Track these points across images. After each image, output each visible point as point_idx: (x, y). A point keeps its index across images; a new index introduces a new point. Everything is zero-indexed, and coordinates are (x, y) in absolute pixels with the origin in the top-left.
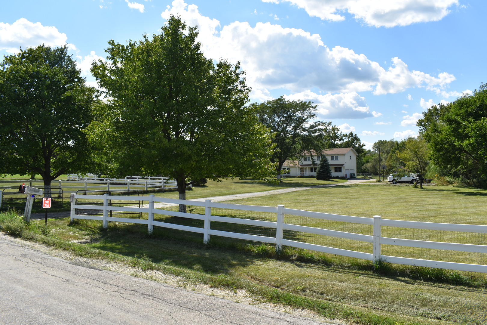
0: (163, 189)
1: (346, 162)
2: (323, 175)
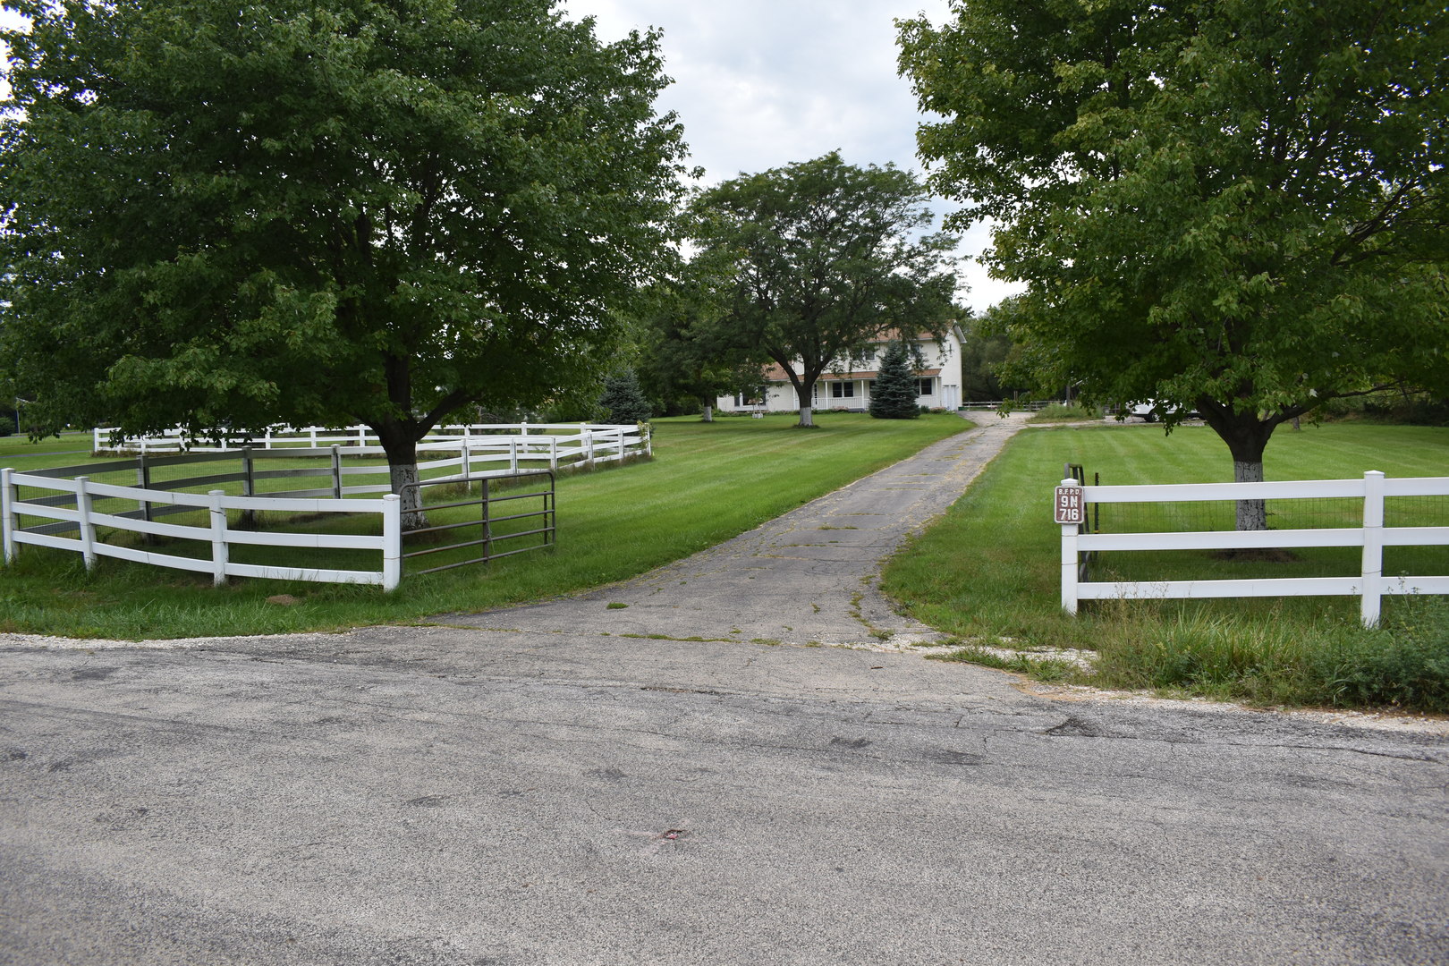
0: (593, 463)
1: (942, 364)
2: (895, 403)
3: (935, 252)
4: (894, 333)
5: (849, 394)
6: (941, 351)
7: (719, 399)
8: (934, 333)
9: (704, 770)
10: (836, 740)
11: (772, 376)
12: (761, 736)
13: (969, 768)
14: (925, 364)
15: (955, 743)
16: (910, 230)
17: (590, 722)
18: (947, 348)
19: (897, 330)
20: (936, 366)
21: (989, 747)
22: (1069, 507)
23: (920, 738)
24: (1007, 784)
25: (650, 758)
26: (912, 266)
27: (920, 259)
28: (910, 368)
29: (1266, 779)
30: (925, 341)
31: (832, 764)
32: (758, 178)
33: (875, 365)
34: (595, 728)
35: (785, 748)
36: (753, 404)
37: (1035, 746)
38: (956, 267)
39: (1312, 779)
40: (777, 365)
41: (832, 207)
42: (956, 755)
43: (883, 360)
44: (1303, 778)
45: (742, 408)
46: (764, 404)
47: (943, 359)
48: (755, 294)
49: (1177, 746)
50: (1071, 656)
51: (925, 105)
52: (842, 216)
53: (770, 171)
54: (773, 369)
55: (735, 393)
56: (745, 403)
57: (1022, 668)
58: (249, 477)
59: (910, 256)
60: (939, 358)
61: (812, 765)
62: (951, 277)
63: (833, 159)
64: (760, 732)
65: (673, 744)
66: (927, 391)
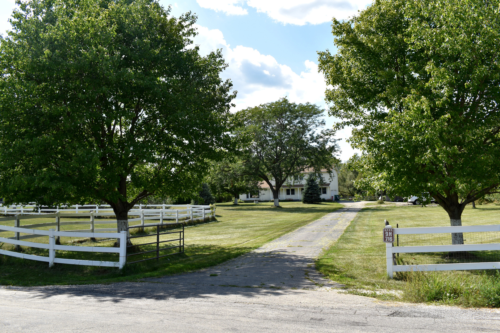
0: (192, 221)
1: (331, 182)
2: (312, 197)
3: (327, 137)
4: (311, 170)
5: (293, 193)
6: (330, 176)
7: (240, 195)
8: (327, 169)
9: (267, 328)
10: (312, 319)
11: (263, 186)
12: (284, 317)
13: (362, 327)
14: (324, 182)
15: (356, 319)
16: (317, 128)
17: (219, 313)
18: (332, 175)
19: (312, 168)
20: (328, 182)
21: (368, 320)
22: (389, 236)
23: (342, 318)
24: (377, 331)
25: (246, 325)
26: (318, 143)
27: (321, 140)
28: (318, 183)
29: (469, 329)
30: (323, 172)
31: (313, 326)
32: (256, 108)
33: (304, 182)
34: (222, 315)
35: (295, 321)
36: (254, 197)
37: (385, 320)
38: (336, 143)
39: (485, 329)
40: (264, 182)
41: (286, 120)
42: (357, 323)
43: (307, 180)
44: (482, 329)
45: (250, 199)
46: (258, 197)
47: (331, 180)
48: (256, 153)
49: (436, 319)
50: (393, 292)
51: (328, 83)
52: (290, 123)
53: (260, 105)
54: (263, 183)
55: (247, 193)
56: (251, 197)
57: (374, 296)
58: (58, 224)
59: (317, 139)
60: (329, 179)
61: (305, 326)
62: (333, 147)
63: (285, 101)
64: (283, 316)
65: (253, 320)
66: (325, 192)
